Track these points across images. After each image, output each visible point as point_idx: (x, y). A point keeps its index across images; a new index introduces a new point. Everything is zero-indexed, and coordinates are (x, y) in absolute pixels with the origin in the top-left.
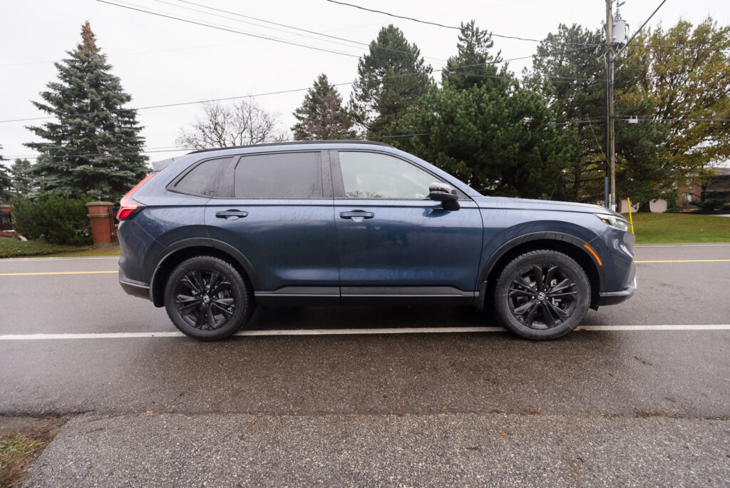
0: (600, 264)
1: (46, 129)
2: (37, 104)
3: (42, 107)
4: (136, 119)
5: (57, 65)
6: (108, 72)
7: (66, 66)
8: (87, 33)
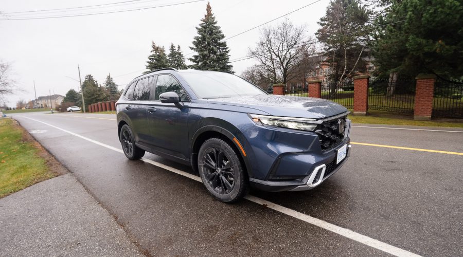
0: (245, 155)
1: (194, 58)
2: (191, 48)
3: (192, 49)
4: (227, 47)
5: (196, 28)
6: (215, 25)
7: (200, 27)
8: (209, 8)
